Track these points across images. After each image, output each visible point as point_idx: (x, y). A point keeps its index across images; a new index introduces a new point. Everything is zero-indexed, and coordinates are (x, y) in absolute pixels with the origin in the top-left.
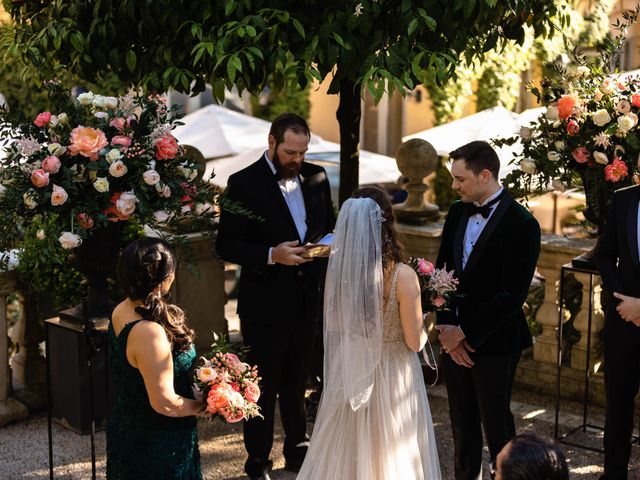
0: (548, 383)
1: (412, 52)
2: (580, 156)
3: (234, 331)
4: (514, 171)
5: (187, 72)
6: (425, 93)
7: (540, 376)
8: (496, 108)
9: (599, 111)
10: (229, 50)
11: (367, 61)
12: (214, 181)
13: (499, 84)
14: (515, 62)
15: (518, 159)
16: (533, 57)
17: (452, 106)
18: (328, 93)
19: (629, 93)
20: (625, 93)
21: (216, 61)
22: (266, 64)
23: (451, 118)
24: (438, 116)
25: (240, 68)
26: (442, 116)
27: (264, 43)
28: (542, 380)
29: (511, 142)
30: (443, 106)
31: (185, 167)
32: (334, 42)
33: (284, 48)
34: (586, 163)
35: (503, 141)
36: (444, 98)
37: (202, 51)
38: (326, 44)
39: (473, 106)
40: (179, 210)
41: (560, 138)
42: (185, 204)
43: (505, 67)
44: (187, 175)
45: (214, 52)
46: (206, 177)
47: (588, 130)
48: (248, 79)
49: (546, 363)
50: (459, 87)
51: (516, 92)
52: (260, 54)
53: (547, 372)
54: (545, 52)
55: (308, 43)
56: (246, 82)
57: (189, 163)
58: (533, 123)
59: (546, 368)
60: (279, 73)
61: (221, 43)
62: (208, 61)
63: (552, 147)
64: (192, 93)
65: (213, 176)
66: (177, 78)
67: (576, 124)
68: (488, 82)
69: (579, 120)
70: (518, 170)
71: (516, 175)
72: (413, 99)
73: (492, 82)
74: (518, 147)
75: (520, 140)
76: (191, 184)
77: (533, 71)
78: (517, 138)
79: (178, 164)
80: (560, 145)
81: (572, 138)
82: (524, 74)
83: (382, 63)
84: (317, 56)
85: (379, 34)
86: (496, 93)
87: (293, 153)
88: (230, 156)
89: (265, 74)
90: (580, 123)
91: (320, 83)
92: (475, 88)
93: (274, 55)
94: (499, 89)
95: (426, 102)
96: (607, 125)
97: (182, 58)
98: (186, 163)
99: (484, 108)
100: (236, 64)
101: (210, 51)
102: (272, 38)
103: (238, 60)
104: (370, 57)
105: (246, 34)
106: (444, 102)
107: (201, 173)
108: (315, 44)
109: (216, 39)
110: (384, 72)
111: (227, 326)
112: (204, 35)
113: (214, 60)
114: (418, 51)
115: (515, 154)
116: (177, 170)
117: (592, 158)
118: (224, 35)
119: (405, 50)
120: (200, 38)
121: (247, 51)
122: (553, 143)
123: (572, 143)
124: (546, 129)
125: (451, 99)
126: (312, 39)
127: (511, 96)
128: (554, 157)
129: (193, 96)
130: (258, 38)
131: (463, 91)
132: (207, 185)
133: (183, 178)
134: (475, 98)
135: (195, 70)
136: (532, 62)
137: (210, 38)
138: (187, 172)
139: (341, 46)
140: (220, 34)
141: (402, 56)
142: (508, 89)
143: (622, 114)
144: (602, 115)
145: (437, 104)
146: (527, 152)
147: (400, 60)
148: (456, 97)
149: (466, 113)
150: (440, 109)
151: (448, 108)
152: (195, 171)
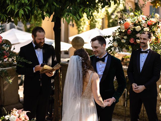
0: (120, 112)
1: (79, 8)
2: (132, 41)
3: (21, 98)
4: (110, 46)
5: (6, 15)
6: (75, 25)
7: (118, 110)
8: (95, 29)
9: (137, 27)
10: (19, 8)
11: (64, 11)
12: (14, 51)
13: (96, 22)
14: (100, 15)
15: (111, 42)
16: (105, 14)
17: (83, 28)
18: (52, 21)
19: (147, 21)
20: (146, 21)
21: (15, 12)
22: (31, 12)
23: (82, 32)
24: (79, 31)
25: (23, 13)
26: (80, 31)
27: (30, 5)
28: (118, 111)
29: (109, 37)
30: (80, 28)
31: (5, 46)
32: (53, 5)
33: (37, 7)
34: (134, 43)
35: (107, 37)
36: (81, 26)
37: (10, 8)
38: (51, 5)
39: (89, 28)
40: (3, 61)
41: (125, 35)
42: (5, 58)
43: (97, 17)
44: (5, 49)
45: (14, 9)
46: (12, 50)
47: (134, 33)
48: (25, 17)
49: (120, 106)
50: (85, 23)
51: (101, 24)
52: (29, 9)
53: (120, 109)
54: (108, 13)
55: (45, 5)
56: (24, 18)
57: (6, 45)
58: (116, 31)
59: (119, 107)
60: (36, 15)
61: (16, 6)
62: (12, 11)
63: (123, 38)
64: (7, 22)
65: (14, 49)
66: (2, 17)
67: (130, 30)
68: (93, 21)
69: (131, 29)
70: (111, 46)
71: (111, 47)
72: (72, 26)
73: (94, 21)
74: (111, 38)
75: (112, 36)
76: (7, 52)
77: (105, 18)
78: (111, 35)
79: (2, 45)
80: (125, 37)
81: (129, 35)
82: (103, 19)
83: (69, 11)
84: (48, 9)
85: (68, 2)
86: (95, 24)
87: (40, 39)
88: (19, 43)
89: (31, 16)
90: (131, 30)
91: (49, 18)
92: (89, 23)
93: (34, 9)
94: (96, 23)
95: (75, 27)
96: (140, 31)
97: (4, 11)
98: (5, 45)
99: (92, 29)
100: (22, 12)
101: (13, 8)
102: (33, 3)
103: (22, 11)
104: (65, 9)
105: (25, 2)
106: (80, 27)
107: (10, 48)
108: (47, 5)
109: (15, 4)
110: (71, 14)
111: (19, 96)
112: (11, 3)
113: (14, 11)
114: (81, 8)
115: (110, 41)
116: (2, 47)
117: (135, 42)
118: (17, 3)
119: (76, 7)
120: (9, 4)
121: (25, 8)
122: (123, 37)
123: (129, 37)
124: (120, 32)
125: (83, 26)
126: (46, 4)
127: (99, 25)
128: (123, 41)
129: (8, 23)
130: (28, 4)
131: (86, 24)
132: (12, 52)
133: (4, 50)
134: (89, 26)
135: (8, 15)
136: (105, 15)
137: (12, 4)
138: (5, 48)
139: (55, 6)
140: (16, 3)
141: (76, 9)
142: (99, 23)
143: (144, 27)
144: (138, 28)
145: (78, 28)
146: (114, 40)
147: (75, 10)
148: (84, 25)
149: (87, 30)
150: (79, 29)
151: (81, 29)
152: (8, 47)
